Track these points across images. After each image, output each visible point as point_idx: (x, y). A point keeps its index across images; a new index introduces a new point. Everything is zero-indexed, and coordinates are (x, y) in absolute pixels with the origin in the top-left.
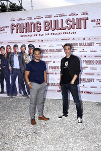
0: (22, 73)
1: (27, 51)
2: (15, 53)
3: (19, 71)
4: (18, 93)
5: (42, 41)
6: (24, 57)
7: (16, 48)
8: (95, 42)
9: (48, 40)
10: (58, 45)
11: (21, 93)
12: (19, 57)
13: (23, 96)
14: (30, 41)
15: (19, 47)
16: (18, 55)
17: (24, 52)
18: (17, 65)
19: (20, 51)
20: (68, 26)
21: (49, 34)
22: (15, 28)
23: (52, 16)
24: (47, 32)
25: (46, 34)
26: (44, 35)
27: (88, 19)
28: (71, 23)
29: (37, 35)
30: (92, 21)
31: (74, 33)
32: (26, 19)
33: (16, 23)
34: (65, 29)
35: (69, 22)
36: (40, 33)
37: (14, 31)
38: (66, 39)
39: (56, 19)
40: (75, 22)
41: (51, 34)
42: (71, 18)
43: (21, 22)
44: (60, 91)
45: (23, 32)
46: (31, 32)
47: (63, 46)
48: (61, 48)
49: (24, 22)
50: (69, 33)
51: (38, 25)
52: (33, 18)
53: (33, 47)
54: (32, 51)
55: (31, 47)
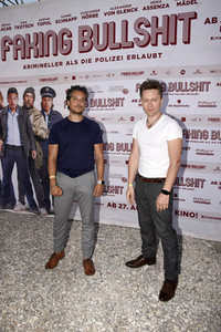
0: (25, 156)
1: (37, 105)
2: (12, 109)
3: (20, 152)
4: (18, 203)
5: (74, 78)
6: (31, 118)
7: (14, 96)
8: (213, 80)
9: (87, 77)
10: (112, 89)
11: (24, 203)
12: (19, 118)
13: (27, 210)
14: (43, 80)
15: (21, 91)
16: (17, 114)
17: (32, 107)
18: (14, 138)
19: (21, 103)
20: (142, 38)
21: (90, 61)
22: (11, 47)
23: (101, 14)
24: (86, 56)
25: (83, 62)
26: (79, 62)
27: (195, 18)
28: (149, 30)
29: (61, 64)
30: (207, 21)
31: (155, 56)
32: (36, 25)
33: (12, 34)
34: (133, 47)
35: (142, 26)
36: (68, 58)
37: (10, 55)
38: (134, 73)
39: (109, 19)
40: (160, 25)
41: (97, 60)
42: (149, 15)
43: (23, 32)
44: (114, 205)
45: (29, 58)
46: (48, 56)
47: (125, 92)
48: (121, 95)
49: (31, 31)
50: (144, 56)
51: (65, 37)
52: (53, 21)
53: (52, 93)
54: (49, 104)
55: (48, 93)
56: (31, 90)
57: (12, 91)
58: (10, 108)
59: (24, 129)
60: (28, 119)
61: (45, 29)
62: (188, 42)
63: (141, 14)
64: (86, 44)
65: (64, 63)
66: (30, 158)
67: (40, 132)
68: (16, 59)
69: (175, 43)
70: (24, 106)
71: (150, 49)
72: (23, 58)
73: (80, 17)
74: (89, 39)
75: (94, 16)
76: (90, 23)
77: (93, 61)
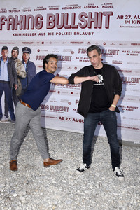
0: (11, 88)
1: (20, 57)
2: (4, 59)
3: (7, 85)
4: (4, 116)
5: (43, 43)
6: (16, 65)
7: (6, 51)
8: (121, 49)
9: (51, 43)
10: (65, 51)
11: (7, 117)
12: (8, 65)
14: (25, 43)
15: (10, 50)
16: (7, 62)
17: (17, 58)
18: (4, 76)
19: (10, 56)
20: (83, 23)
21: (53, 34)
22: (6, 22)
23: (60, 8)
24: (51, 31)
25: (49, 34)
26: (47, 34)
27: (112, 15)
28: (87, 19)
29: (36, 34)
30: (118, 17)
31: (90, 34)
32: (22, 11)
33: (7, 15)
34: (77, 28)
35: (83, 17)
36: (40, 31)
37: (5, 27)
38: (78, 43)
39: (65, 11)
40: (93, 17)
41: (57, 34)
42: (87, 11)
43: (14, 14)
44: (63, 118)
45: (17, 29)
46: (28, 29)
47: (72, 53)
48: (70, 54)
49: (19, 14)
50: (83, 34)
51: (39, 19)
52: (32, 10)
53: (30, 51)
54: (27, 57)
55: (27, 51)
56: (16, 48)
57: (5, 48)
58: (3, 58)
59: (11, 71)
60: (13, 66)
61: (27, 14)
62: (108, 28)
63: (83, 10)
64: (51, 24)
65: (38, 34)
66: (14, 89)
67: (21, 74)
68: (9, 29)
69: (101, 28)
70: (12, 58)
71: (87, 30)
72: (13, 29)
73: (48, 9)
74: (53, 22)
75: (56, 9)
76: (54, 12)
77: (55, 34)
